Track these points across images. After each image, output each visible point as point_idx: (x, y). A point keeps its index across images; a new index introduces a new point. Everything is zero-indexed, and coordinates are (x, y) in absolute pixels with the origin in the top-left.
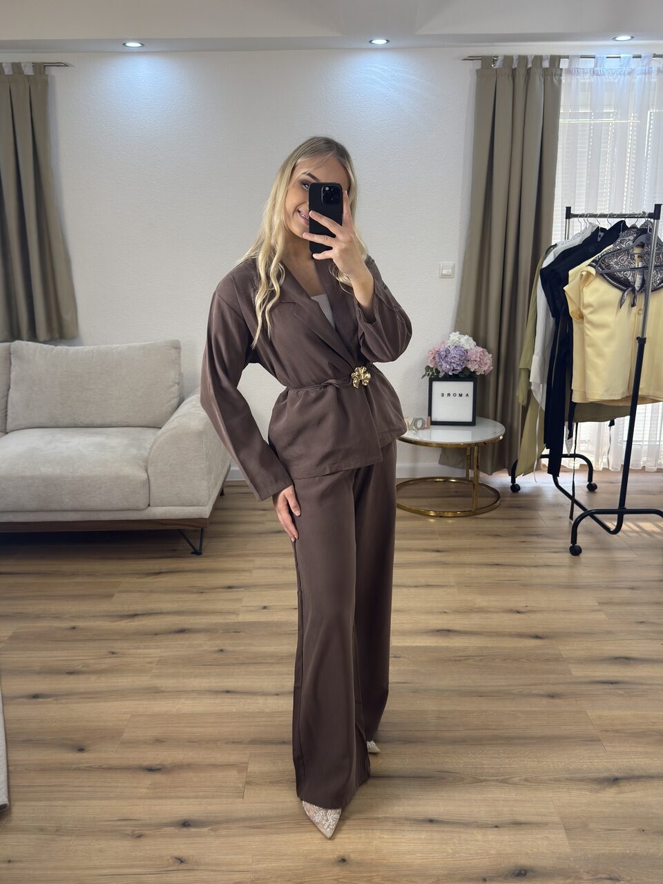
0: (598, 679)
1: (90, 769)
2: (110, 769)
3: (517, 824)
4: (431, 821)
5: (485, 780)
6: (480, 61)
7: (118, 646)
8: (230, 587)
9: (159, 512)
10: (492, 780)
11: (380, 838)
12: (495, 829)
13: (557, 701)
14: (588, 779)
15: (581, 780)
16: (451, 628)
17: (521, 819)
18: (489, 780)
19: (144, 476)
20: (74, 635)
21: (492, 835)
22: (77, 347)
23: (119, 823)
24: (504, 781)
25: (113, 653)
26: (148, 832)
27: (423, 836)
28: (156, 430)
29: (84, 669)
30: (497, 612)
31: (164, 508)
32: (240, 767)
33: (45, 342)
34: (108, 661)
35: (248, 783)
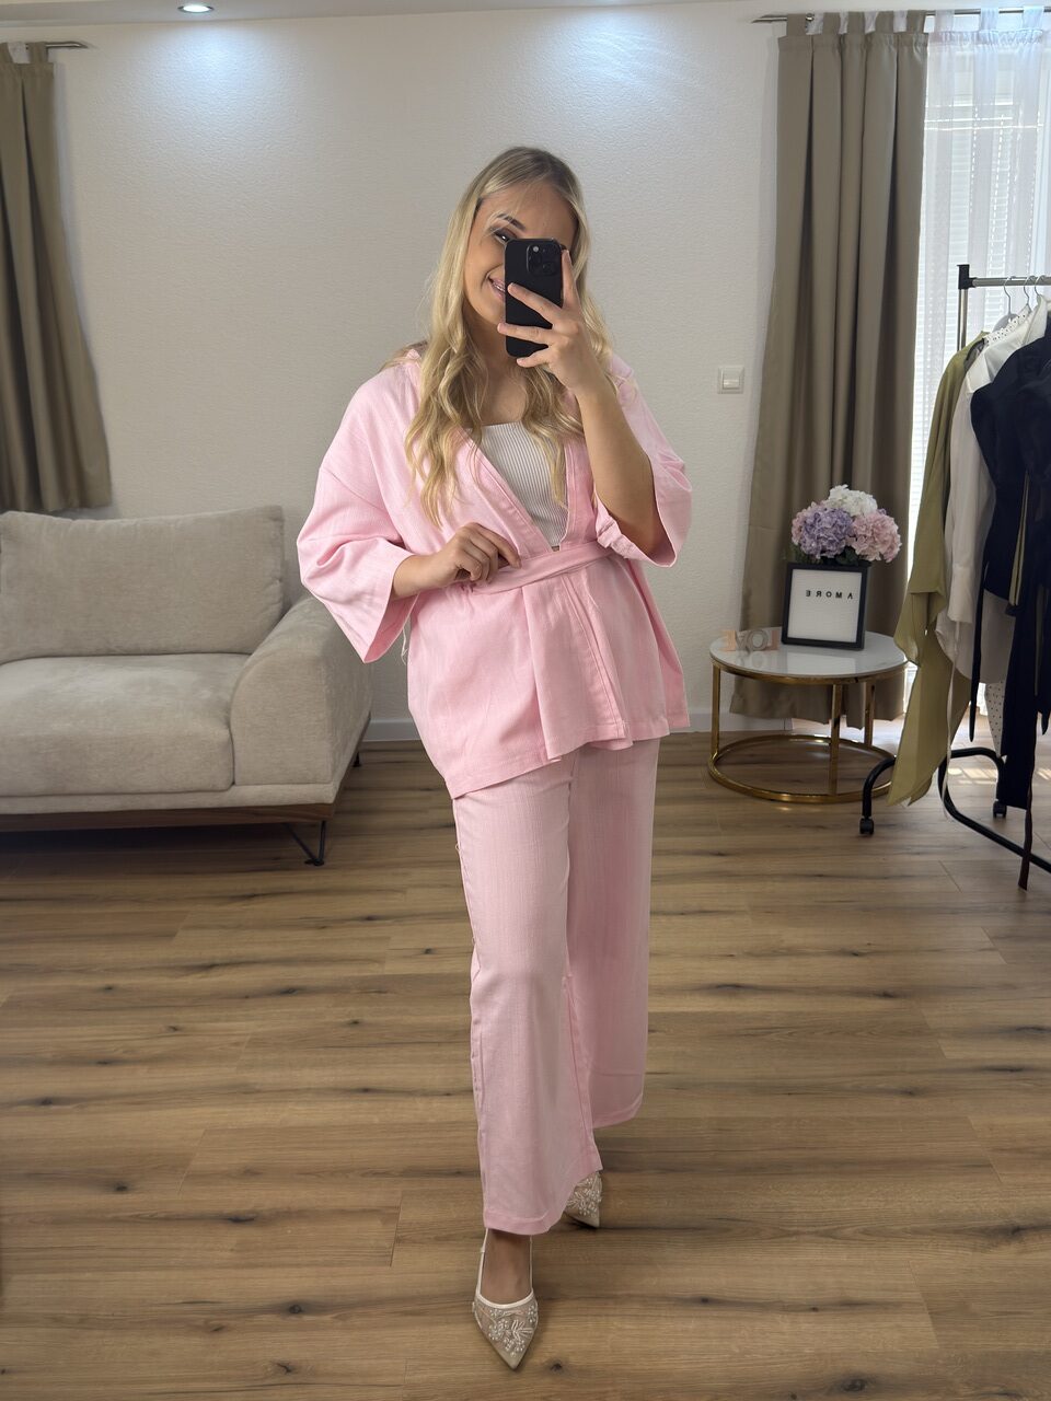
0: (989, 1064)
1: (137, 1220)
2: (170, 1219)
3: (849, 1305)
4: (705, 1301)
5: (796, 1233)
6: (785, 23)
7: (182, 1017)
8: (370, 919)
9: (251, 793)
10: (809, 1233)
11: (620, 1329)
12: (813, 1313)
13: (919, 1101)
14: (970, 1229)
15: (957, 1232)
16: (741, 982)
17: (859, 1296)
18: (804, 1233)
19: (223, 734)
20: (110, 1000)
21: (807, 1324)
22: (109, 522)
23: (184, 1308)
24: (828, 1234)
25: (175, 1029)
26: (232, 1323)
27: (692, 1325)
28: (244, 657)
29: (126, 1056)
30: (817, 955)
31: (259, 787)
32: (388, 1214)
33: (55, 514)
34: (168, 1041)
35: (398, 1240)
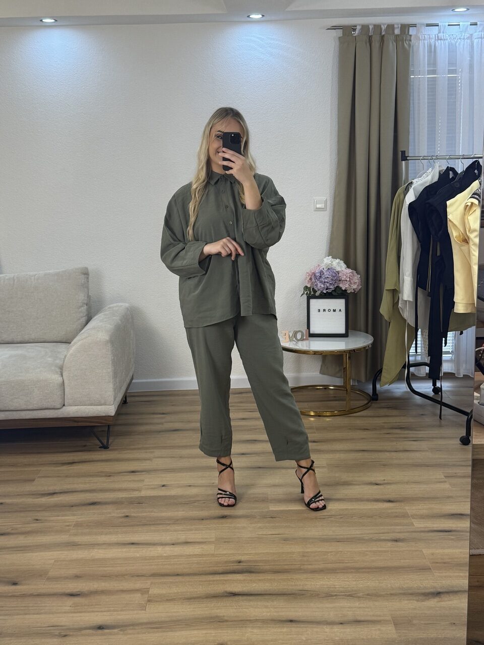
2: (39, 595)
3: (357, 622)
4: (291, 621)
6: (342, 30)
7: (40, 515)
8: (133, 472)
9: (72, 411)
10: (343, 595)
11: (251, 632)
12: (341, 625)
13: (400, 544)
14: (417, 593)
15: (412, 594)
17: (359, 618)
18: (339, 595)
19: (60, 379)
20: (3, 509)
21: (337, 629)
23: (49, 628)
24: (350, 596)
25: (37, 520)
26: (71, 633)
27: (285, 630)
28: (68, 344)
29: (13, 531)
31: (76, 407)
32: (144, 591)
34: (34, 525)
35: (149, 601)
